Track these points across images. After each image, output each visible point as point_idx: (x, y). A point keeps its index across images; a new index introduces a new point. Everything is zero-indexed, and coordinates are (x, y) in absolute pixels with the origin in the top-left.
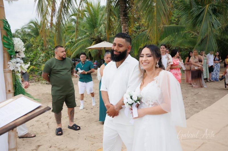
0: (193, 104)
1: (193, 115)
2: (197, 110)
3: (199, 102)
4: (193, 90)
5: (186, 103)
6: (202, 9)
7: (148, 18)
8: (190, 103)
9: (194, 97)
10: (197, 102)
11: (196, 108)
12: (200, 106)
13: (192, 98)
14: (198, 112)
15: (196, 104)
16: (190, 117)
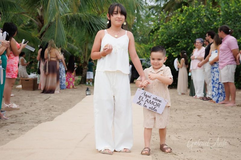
0: (49, 108)
1: (56, 117)
2: (57, 113)
3: (55, 106)
4: (39, 96)
5: (38, 109)
8: (44, 108)
9: (45, 103)
10: (53, 107)
11: (55, 111)
12: (59, 110)
13: (44, 104)
14: (60, 114)
15: (52, 108)
16: (52, 119)
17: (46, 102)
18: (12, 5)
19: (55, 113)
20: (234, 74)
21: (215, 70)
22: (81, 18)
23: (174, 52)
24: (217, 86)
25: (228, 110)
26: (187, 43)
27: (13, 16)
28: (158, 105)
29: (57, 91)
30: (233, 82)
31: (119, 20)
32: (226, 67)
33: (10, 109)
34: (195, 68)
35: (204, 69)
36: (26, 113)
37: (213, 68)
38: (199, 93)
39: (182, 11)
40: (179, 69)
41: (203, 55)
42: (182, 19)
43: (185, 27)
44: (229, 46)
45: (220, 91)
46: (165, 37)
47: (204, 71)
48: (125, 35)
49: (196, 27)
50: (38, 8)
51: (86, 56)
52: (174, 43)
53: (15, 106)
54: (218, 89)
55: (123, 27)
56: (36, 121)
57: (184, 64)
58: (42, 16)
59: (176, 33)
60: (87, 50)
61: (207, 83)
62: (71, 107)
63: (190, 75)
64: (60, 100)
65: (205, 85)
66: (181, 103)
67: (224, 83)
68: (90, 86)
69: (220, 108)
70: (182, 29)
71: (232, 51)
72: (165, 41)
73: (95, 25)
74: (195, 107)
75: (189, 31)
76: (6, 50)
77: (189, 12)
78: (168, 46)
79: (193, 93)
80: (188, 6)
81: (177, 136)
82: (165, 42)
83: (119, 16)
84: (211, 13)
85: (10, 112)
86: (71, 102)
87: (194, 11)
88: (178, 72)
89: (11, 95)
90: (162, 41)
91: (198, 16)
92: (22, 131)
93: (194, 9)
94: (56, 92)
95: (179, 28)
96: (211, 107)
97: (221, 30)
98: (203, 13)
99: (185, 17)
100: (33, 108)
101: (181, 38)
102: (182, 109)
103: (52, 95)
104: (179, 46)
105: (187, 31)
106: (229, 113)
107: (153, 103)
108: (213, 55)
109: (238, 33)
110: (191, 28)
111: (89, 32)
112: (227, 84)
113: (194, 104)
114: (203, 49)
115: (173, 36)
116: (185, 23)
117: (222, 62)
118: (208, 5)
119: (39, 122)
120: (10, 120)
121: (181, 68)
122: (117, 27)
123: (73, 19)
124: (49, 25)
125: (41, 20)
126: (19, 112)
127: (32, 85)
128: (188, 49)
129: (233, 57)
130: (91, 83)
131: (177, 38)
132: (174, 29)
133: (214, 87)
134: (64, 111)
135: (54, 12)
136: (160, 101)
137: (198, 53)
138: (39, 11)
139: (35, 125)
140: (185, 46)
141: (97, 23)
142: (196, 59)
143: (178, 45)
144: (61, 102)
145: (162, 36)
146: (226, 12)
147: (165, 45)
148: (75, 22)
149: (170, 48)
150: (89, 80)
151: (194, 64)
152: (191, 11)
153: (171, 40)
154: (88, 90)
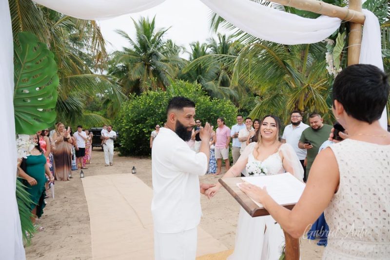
23: (145, 128)
26: (155, 121)
46: (135, 114)
52: (143, 119)
59: (143, 112)
70: (148, 109)
77: (156, 97)
78: (138, 122)
82: (135, 119)
90: (132, 119)
95: (146, 108)
99: (152, 100)
101: (149, 116)
104: (148, 123)
115: (142, 114)
116: (152, 105)
131: (145, 116)
132: (143, 108)
140: (153, 123)
145: (132, 113)
147: (136, 121)
149: (141, 125)
153: (140, 117)
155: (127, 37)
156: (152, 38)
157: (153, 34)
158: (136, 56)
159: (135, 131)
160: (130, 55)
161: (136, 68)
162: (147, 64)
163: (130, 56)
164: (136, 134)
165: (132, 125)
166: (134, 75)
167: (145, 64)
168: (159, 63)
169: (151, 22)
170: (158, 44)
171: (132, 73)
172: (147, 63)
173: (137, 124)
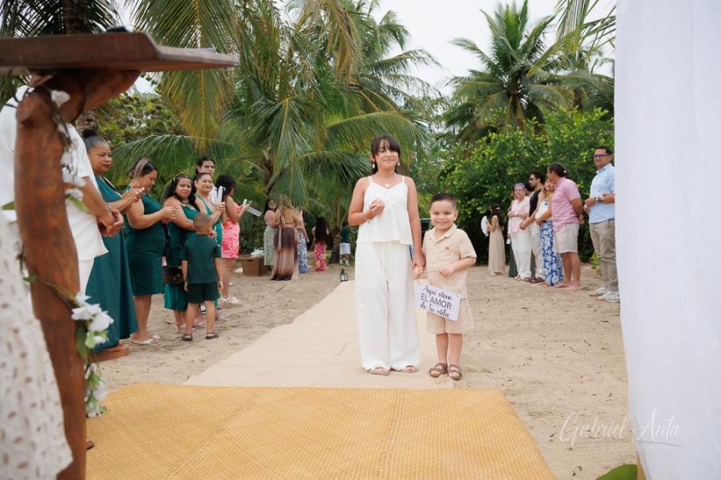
0: (285, 304)
2: (296, 311)
3: (293, 300)
4: (269, 285)
5: (268, 304)
6: (277, 106)
7: (183, 85)
8: (277, 303)
9: (278, 295)
10: (290, 301)
12: (299, 305)
13: (276, 297)
14: (302, 313)
15: (289, 304)
16: (290, 320)
17: (280, 295)
18: (229, 149)
19: (293, 311)
20: (576, 239)
21: (545, 232)
22: (328, 160)
23: (481, 205)
24: (549, 258)
25: (569, 297)
26: (501, 191)
27: (229, 164)
28: (449, 305)
29: (295, 276)
30: (576, 251)
31: (389, 159)
32: (564, 228)
33: (230, 306)
34: (515, 231)
35: (530, 232)
36: (251, 311)
37: (543, 230)
38: (524, 271)
39: (488, 141)
40: (489, 233)
41: (527, 210)
42: (490, 153)
43: (496, 166)
44: (566, 194)
45: (554, 267)
46: (465, 182)
47: (530, 235)
48: (400, 184)
49: (513, 166)
50: (265, 149)
51: (338, 218)
52: (480, 191)
53: (235, 300)
54: (551, 264)
55: (397, 170)
56: (268, 324)
57: (497, 224)
58: (270, 161)
59: (482, 176)
60: (339, 209)
61: (535, 254)
62: (318, 300)
63: (508, 242)
64: (301, 290)
65: (533, 258)
66: (495, 288)
67: (562, 255)
68: (346, 266)
69: (558, 295)
70: (490, 169)
71: (571, 202)
72: (465, 188)
73: (350, 168)
74: (519, 295)
75: (502, 172)
76: (221, 217)
78: (470, 196)
79: (513, 273)
80: (498, 133)
81: (491, 342)
82: (465, 191)
83: (388, 153)
84: (534, 143)
85: (230, 310)
86: (318, 293)
87: (508, 141)
88: (488, 237)
89: (231, 284)
90: (460, 189)
91: (515, 148)
92: (250, 338)
93: (507, 137)
94: (293, 278)
95: (486, 168)
96: (543, 294)
97: (551, 170)
98: (522, 143)
99: (494, 150)
100: (261, 303)
101: (490, 183)
102: (497, 299)
103: (287, 282)
104: (488, 196)
105: (500, 172)
106: (571, 301)
107: (440, 303)
108: (542, 209)
109: (578, 174)
110: (505, 166)
111: (341, 179)
112: (566, 256)
113: (516, 290)
114: (527, 199)
115: (478, 181)
116: (495, 160)
117: (556, 221)
118: (529, 131)
119: (272, 325)
120: (230, 322)
121: (493, 231)
122: (387, 170)
123: (317, 161)
124: (281, 173)
125: (269, 166)
126: (241, 310)
127: (257, 267)
128: (503, 201)
129: (573, 211)
130: (347, 261)
131: (485, 183)
132: (479, 169)
133: (545, 261)
134: (308, 307)
135: (288, 154)
136: (449, 298)
137: (519, 206)
138: (266, 154)
139: (266, 329)
140: (497, 196)
141: (355, 165)
142: (517, 216)
143: (487, 194)
144: (302, 293)
145: (460, 180)
146: (557, 141)
147: (466, 195)
148: (319, 166)
149: (473, 200)
150: (344, 256)
151: (513, 225)
152: (502, 140)
153: (474, 187)
154: (343, 273)
155: (474, 48)
156: (523, 41)
157: (525, 33)
158: (491, 81)
159: (466, 213)
160: (479, 80)
161: (489, 103)
162: (512, 94)
163: (480, 83)
164: (467, 219)
165: (460, 202)
166: (485, 117)
167: (509, 95)
168: (535, 88)
169: (519, 9)
170: (534, 50)
171: (480, 114)
172: (512, 92)
173: (470, 199)
